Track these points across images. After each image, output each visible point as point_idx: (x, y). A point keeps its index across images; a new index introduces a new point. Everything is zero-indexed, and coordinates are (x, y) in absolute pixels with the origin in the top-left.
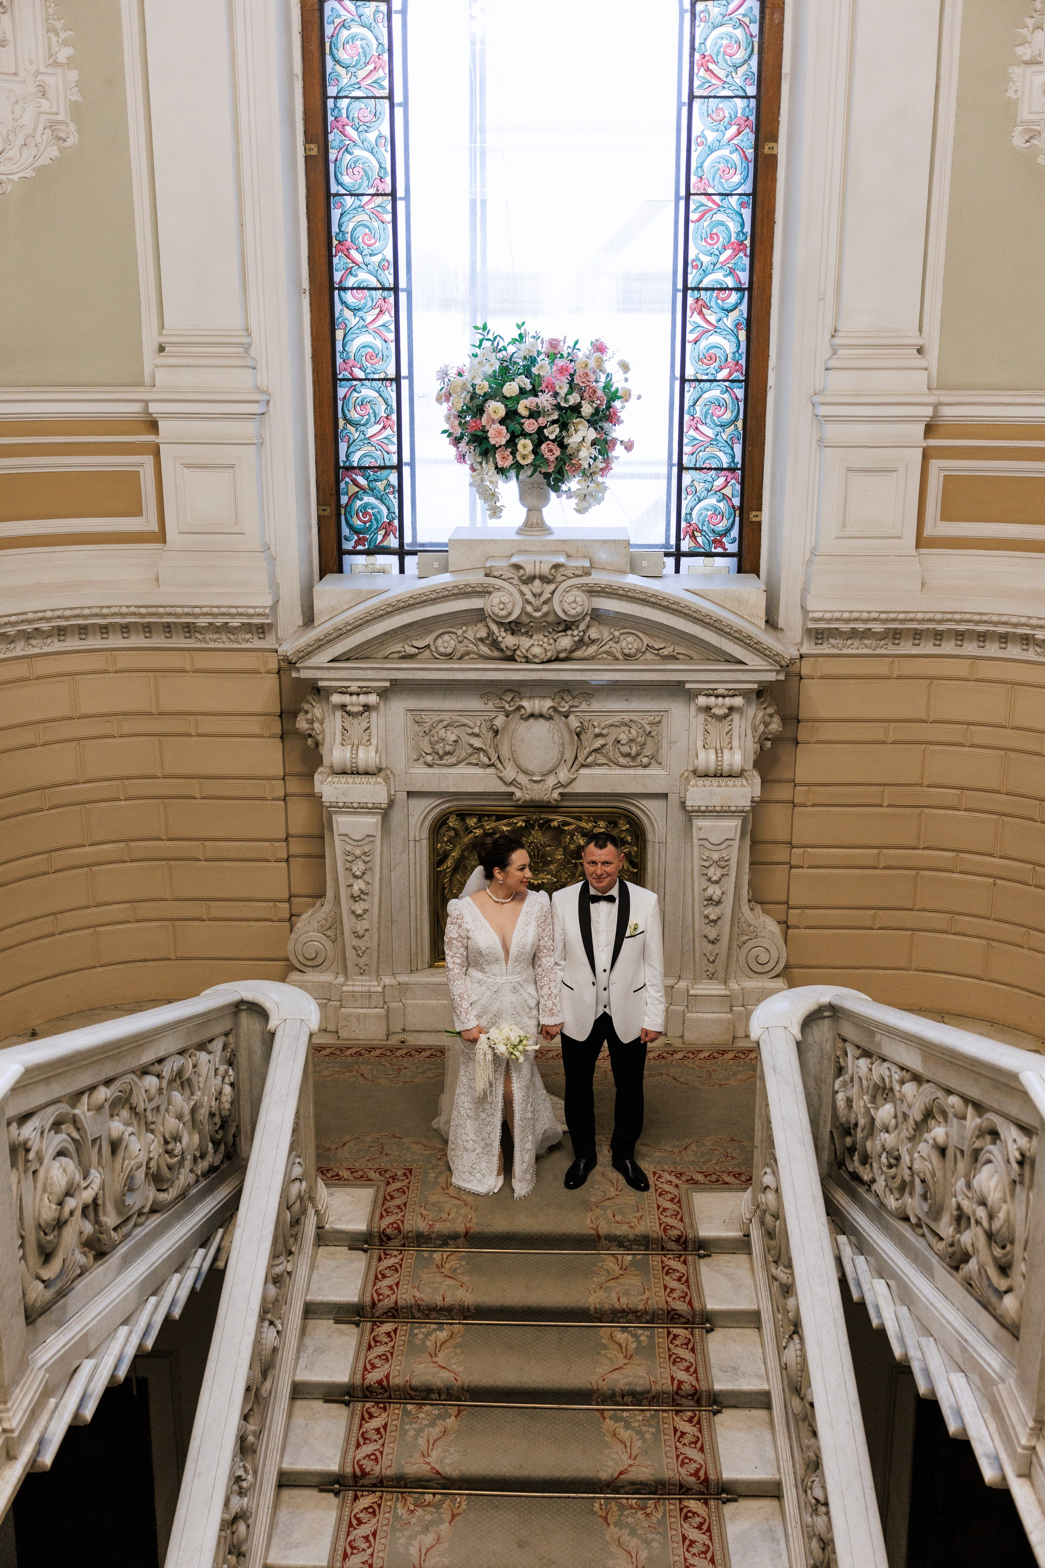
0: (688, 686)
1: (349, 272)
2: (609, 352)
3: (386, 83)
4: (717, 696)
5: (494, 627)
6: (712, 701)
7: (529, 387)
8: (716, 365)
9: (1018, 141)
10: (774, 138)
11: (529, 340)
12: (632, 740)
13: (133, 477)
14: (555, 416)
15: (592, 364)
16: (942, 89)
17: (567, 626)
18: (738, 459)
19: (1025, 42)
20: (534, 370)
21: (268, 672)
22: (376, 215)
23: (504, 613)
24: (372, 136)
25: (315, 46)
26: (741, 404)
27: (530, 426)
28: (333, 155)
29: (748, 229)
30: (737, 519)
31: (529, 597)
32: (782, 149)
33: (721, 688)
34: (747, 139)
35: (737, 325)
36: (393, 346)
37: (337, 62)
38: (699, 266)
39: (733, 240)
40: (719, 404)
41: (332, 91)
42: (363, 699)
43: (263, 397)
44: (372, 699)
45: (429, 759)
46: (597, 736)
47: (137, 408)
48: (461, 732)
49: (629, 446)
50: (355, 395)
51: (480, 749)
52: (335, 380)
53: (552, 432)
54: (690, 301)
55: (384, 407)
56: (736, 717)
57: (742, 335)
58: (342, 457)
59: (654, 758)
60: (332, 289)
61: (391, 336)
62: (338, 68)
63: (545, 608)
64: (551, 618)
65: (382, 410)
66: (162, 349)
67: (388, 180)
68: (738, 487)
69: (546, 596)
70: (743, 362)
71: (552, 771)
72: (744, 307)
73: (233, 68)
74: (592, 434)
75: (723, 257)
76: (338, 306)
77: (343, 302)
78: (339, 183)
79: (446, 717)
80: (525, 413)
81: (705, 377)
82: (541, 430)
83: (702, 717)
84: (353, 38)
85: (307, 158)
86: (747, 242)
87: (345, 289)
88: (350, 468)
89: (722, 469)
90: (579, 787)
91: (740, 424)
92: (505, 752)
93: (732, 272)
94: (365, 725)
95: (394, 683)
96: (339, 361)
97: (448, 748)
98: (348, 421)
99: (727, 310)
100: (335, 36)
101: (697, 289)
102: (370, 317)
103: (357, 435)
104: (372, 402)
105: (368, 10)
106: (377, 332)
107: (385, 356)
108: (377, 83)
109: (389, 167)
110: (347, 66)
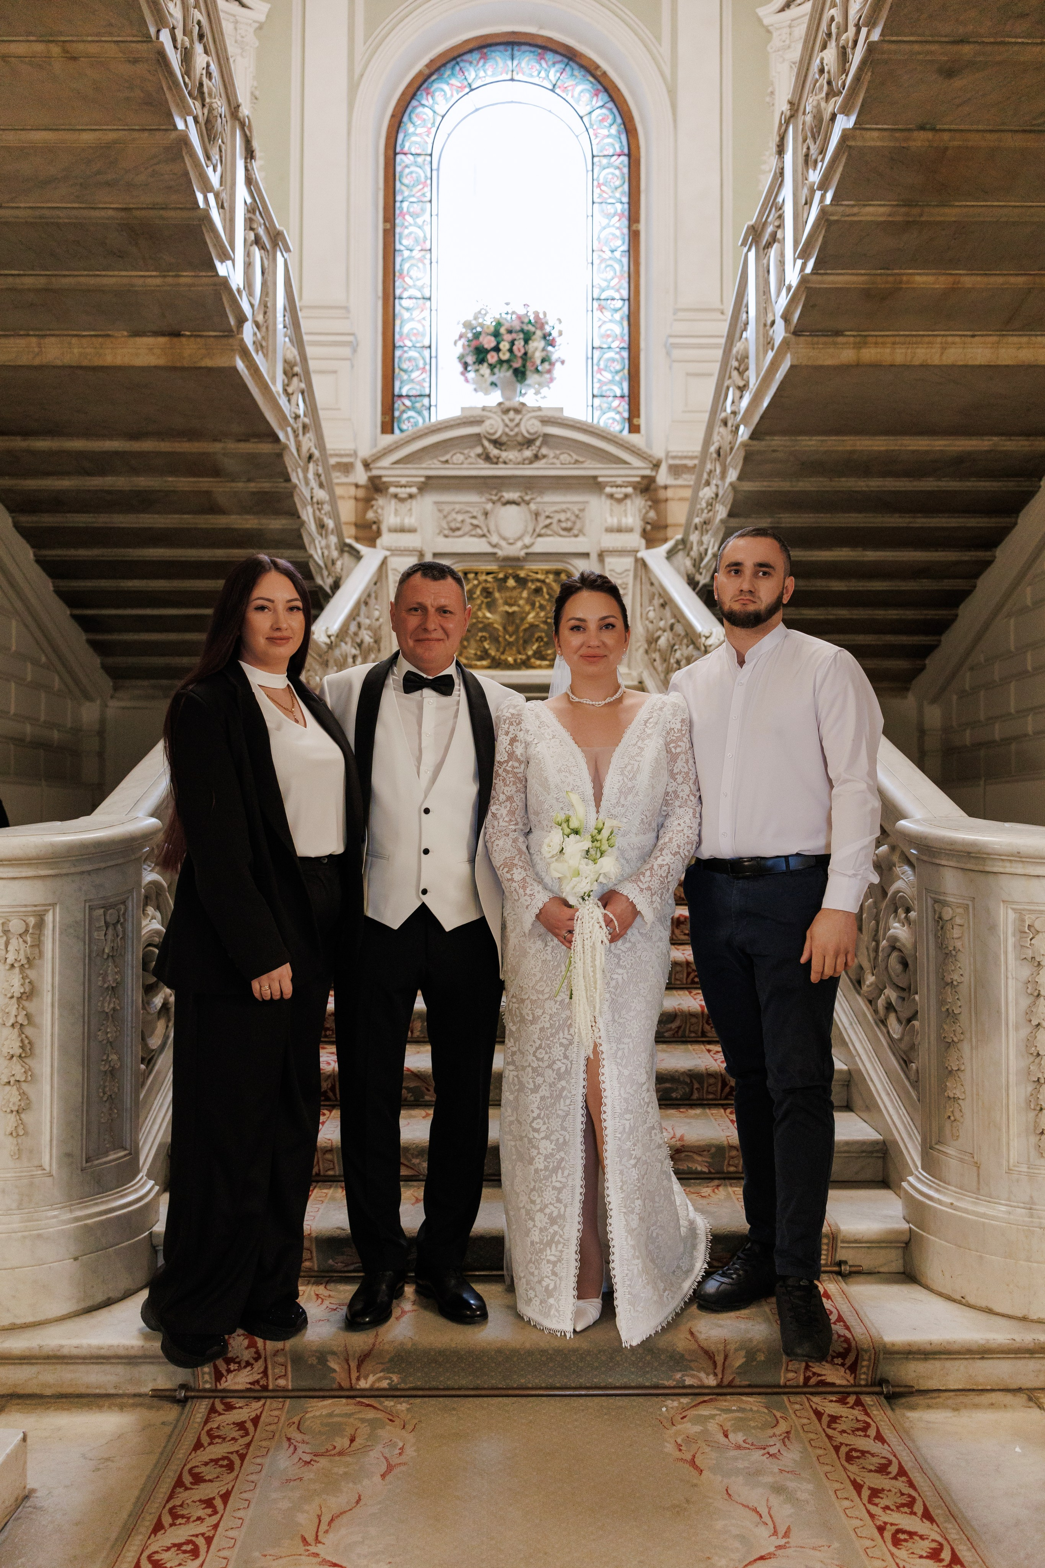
0: (600, 479)
1: (405, 289)
3: (428, 194)
4: (617, 486)
5: (486, 443)
6: (614, 490)
8: (610, 340)
10: (639, 223)
12: (568, 520)
17: (529, 443)
18: (626, 392)
21: (350, 498)
22: (421, 260)
23: (492, 431)
24: (419, 221)
25: (391, 175)
26: (627, 362)
27: (507, 337)
28: (398, 230)
29: (626, 267)
30: (627, 425)
31: (507, 421)
32: (643, 227)
33: (619, 481)
34: (624, 223)
35: (622, 318)
36: (428, 330)
37: (403, 185)
38: (600, 287)
39: (618, 273)
40: (613, 360)
41: (399, 198)
42: (408, 490)
44: (414, 490)
45: (446, 532)
46: (548, 517)
48: (466, 517)
49: (563, 362)
50: (406, 355)
51: (477, 526)
52: (394, 347)
54: (595, 306)
55: (422, 361)
56: (628, 502)
57: (625, 323)
58: (396, 392)
59: (581, 532)
60: (395, 299)
61: (427, 324)
62: (404, 188)
63: (516, 430)
64: (519, 438)
65: (421, 365)
67: (428, 242)
68: (627, 407)
69: (517, 421)
70: (626, 338)
71: (520, 538)
72: (626, 309)
75: (613, 283)
76: (397, 308)
77: (400, 305)
78: (401, 244)
79: (458, 507)
81: (605, 346)
83: (609, 502)
84: (411, 173)
85: (385, 231)
86: (625, 276)
88: (400, 396)
89: (616, 396)
90: (537, 549)
91: (626, 371)
92: (492, 528)
93: (618, 291)
94: (408, 507)
95: (428, 478)
96: (397, 337)
97: (458, 525)
98: (402, 370)
99: (616, 310)
100: (401, 172)
101: (599, 299)
102: (416, 313)
103: (405, 377)
104: (415, 359)
105: (420, 159)
106: (419, 321)
107: (423, 335)
108: (424, 195)
109: (428, 237)
110: (407, 186)
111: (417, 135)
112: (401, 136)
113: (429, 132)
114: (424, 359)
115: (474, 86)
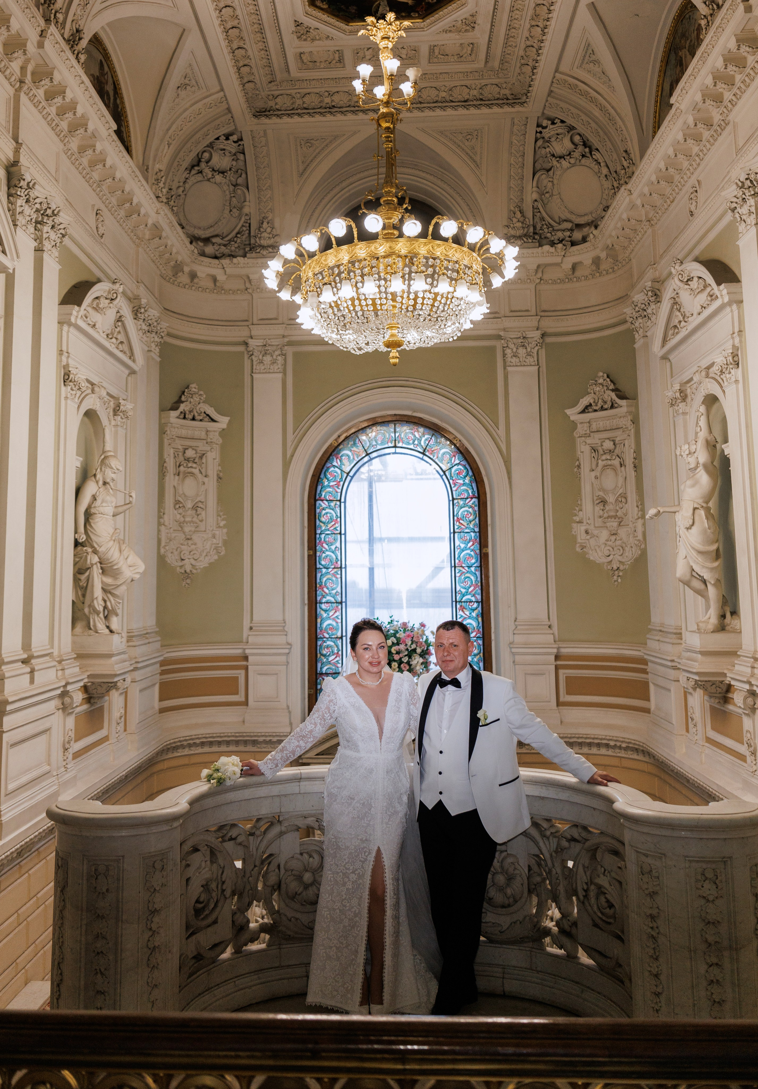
1: (323, 597)
2: (427, 627)
3: (339, 529)
7: (395, 642)
9: (578, 549)
10: (487, 546)
11: (395, 623)
13: (236, 679)
14: (406, 653)
15: (420, 632)
16: (547, 532)
19: (576, 515)
20: (398, 635)
22: (334, 575)
24: (333, 547)
25: (313, 517)
26: (481, 645)
27: (397, 657)
28: (318, 554)
29: (479, 579)
32: (490, 550)
34: (477, 546)
35: (477, 615)
36: (340, 624)
37: (321, 522)
38: (461, 593)
39: (473, 583)
41: (318, 532)
43: (289, 647)
47: (239, 651)
50: (324, 644)
52: (317, 639)
53: (405, 659)
54: (458, 606)
55: (336, 649)
57: (480, 619)
58: (319, 669)
60: (316, 603)
61: (339, 621)
62: (321, 524)
65: (335, 651)
66: (251, 628)
67: (339, 563)
70: (481, 630)
72: (480, 609)
73: (283, 527)
74: (421, 660)
75: (470, 590)
76: (319, 610)
77: (321, 608)
78: (320, 564)
80: (394, 652)
82: (401, 658)
84: (327, 513)
85: (309, 556)
86: (479, 584)
87: (321, 603)
88: (322, 674)
91: (481, 653)
93: (474, 595)
96: (318, 631)
98: (322, 655)
99: (474, 610)
100: (320, 513)
101: (460, 602)
102: (331, 614)
103: (325, 660)
104: (331, 647)
105: (332, 504)
106: (334, 619)
107: (337, 629)
108: (336, 529)
109: (339, 558)
110: (324, 523)
111: (330, 486)
112: (319, 488)
113: (338, 485)
114: (337, 646)
115: (369, 452)
